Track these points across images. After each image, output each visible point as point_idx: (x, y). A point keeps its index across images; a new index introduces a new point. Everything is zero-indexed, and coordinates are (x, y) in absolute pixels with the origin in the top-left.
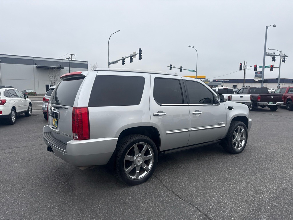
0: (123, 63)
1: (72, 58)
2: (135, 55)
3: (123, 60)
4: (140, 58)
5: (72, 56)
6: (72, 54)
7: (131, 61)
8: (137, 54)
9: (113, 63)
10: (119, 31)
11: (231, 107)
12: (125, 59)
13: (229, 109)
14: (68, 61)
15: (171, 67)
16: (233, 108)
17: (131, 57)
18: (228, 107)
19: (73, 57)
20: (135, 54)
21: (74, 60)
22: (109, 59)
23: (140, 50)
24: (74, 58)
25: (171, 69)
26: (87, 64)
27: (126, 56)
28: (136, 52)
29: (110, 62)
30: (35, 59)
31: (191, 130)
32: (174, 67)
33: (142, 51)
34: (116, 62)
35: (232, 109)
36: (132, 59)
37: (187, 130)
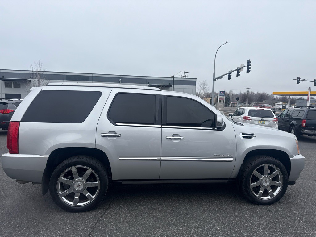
0: (229, 78)
1: (185, 76)
2: (242, 68)
3: (230, 74)
4: (248, 71)
5: (184, 73)
6: (184, 72)
7: (238, 75)
8: (245, 66)
9: (218, 78)
10: (227, 42)
11: (250, 135)
12: (231, 73)
13: (244, 137)
14: (173, 79)
15: (300, 80)
16: (254, 136)
17: (239, 71)
18: (243, 134)
19: (186, 74)
20: (243, 66)
21: (187, 77)
22: (214, 74)
23: (249, 62)
24: (186, 76)
25: (299, 82)
26: (196, 81)
27: (232, 70)
28: (243, 64)
29: (216, 77)
30: (148, 78)
31: (162, 159)
32: (304, 80)
33: (250, 62)
34: (221, 77)
35: (251, 138)
36: (240, 72)
37: (156, 159)
